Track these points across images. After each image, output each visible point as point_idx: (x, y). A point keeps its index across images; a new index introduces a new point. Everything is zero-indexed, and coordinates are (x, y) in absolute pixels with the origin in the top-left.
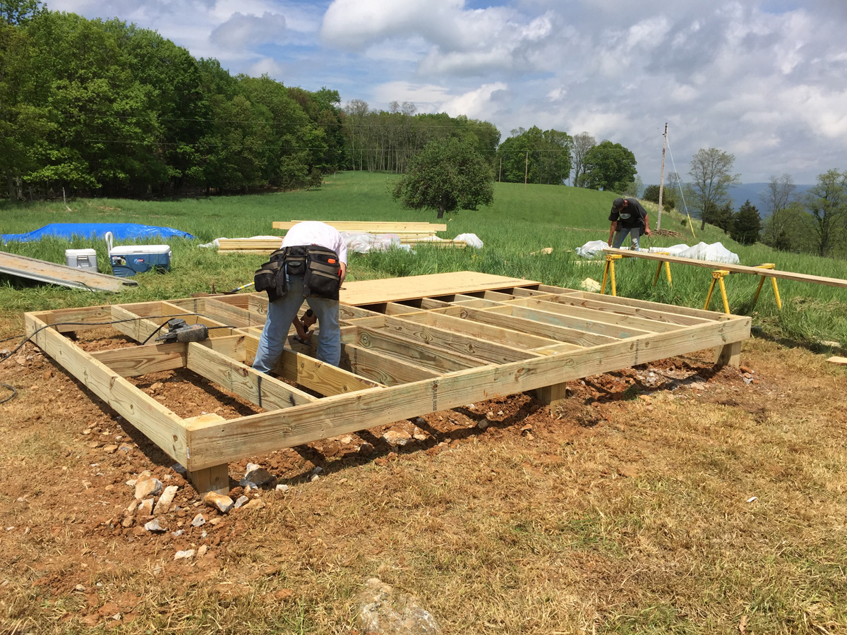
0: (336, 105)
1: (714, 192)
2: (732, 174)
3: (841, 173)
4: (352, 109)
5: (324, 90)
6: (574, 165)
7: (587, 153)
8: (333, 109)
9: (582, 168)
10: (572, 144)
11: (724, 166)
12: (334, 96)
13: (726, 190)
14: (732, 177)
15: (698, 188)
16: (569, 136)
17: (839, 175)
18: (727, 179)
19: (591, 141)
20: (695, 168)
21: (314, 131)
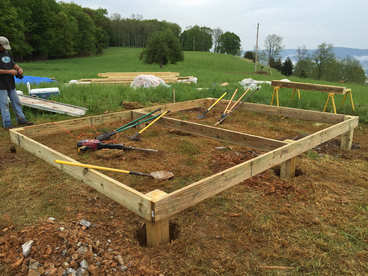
0: (106, 16)
1: (274, 53)
2: (281, 46)
3: (327, 44)
4: (113, 18)
5: (100, 8)
6: (214, 43)
7: (220, 37)
8: (105, 17)
9: (218, 44)
10: (213, 33)
11: (278, 42)
12: (105, 11)
13: (279, 53)
14: (282, 47)
15: (268, 52)
16: (211, 30)
17: (326, 45)
18: (280, 48)
19: (221, 31)
20: (266, 43)
21: (97, 28)
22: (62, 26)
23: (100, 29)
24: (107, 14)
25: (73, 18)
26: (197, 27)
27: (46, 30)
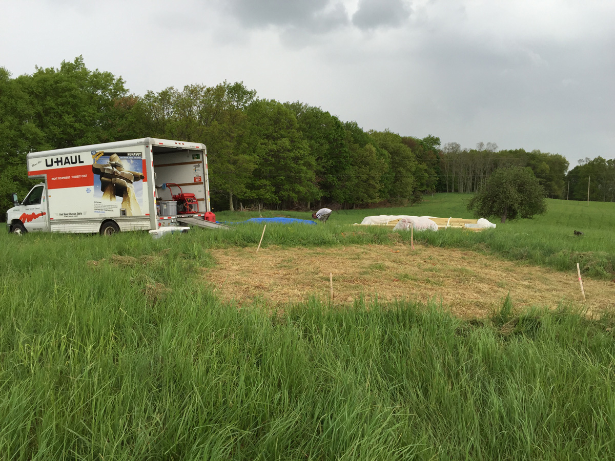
4: (448, 149)
5: (430, 137)
8: (434, 150)
12: (436, 141)
21: (419, 165)
22: (366, 164)
23: (424, 166)
24: (439, 144)
25: (385, 152)
26: (600, 160)
27: (344, 169)
